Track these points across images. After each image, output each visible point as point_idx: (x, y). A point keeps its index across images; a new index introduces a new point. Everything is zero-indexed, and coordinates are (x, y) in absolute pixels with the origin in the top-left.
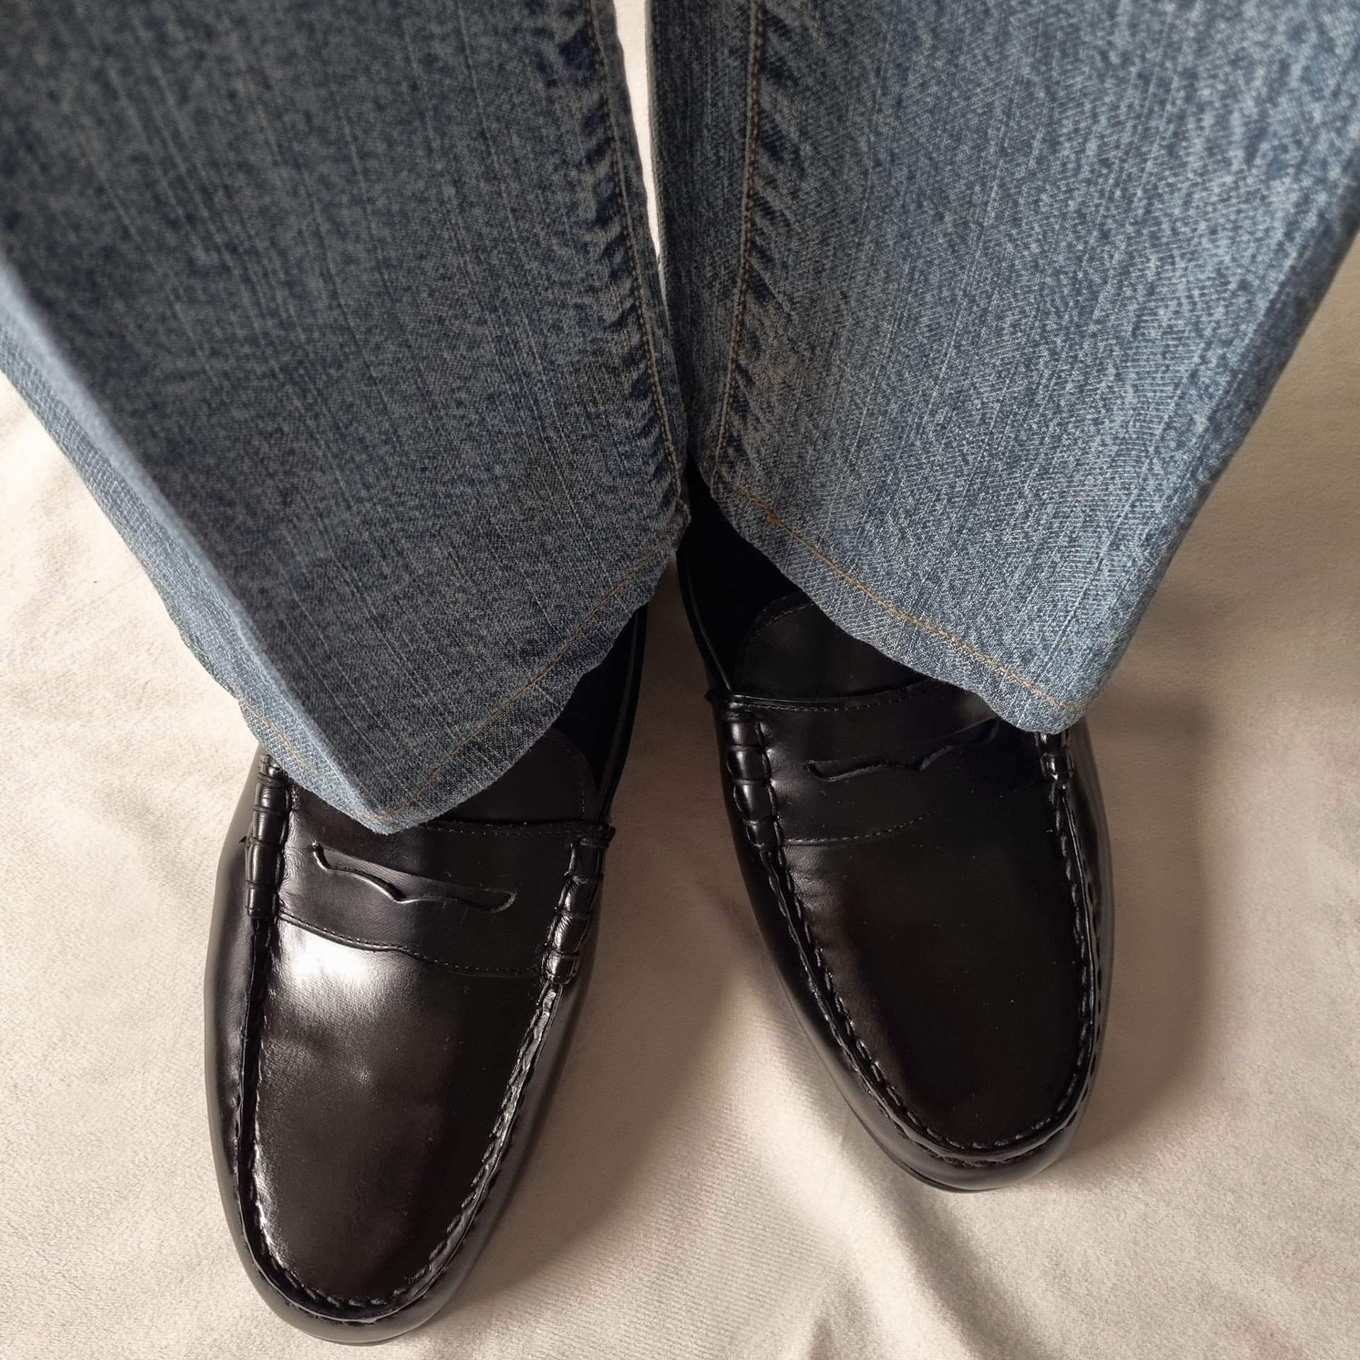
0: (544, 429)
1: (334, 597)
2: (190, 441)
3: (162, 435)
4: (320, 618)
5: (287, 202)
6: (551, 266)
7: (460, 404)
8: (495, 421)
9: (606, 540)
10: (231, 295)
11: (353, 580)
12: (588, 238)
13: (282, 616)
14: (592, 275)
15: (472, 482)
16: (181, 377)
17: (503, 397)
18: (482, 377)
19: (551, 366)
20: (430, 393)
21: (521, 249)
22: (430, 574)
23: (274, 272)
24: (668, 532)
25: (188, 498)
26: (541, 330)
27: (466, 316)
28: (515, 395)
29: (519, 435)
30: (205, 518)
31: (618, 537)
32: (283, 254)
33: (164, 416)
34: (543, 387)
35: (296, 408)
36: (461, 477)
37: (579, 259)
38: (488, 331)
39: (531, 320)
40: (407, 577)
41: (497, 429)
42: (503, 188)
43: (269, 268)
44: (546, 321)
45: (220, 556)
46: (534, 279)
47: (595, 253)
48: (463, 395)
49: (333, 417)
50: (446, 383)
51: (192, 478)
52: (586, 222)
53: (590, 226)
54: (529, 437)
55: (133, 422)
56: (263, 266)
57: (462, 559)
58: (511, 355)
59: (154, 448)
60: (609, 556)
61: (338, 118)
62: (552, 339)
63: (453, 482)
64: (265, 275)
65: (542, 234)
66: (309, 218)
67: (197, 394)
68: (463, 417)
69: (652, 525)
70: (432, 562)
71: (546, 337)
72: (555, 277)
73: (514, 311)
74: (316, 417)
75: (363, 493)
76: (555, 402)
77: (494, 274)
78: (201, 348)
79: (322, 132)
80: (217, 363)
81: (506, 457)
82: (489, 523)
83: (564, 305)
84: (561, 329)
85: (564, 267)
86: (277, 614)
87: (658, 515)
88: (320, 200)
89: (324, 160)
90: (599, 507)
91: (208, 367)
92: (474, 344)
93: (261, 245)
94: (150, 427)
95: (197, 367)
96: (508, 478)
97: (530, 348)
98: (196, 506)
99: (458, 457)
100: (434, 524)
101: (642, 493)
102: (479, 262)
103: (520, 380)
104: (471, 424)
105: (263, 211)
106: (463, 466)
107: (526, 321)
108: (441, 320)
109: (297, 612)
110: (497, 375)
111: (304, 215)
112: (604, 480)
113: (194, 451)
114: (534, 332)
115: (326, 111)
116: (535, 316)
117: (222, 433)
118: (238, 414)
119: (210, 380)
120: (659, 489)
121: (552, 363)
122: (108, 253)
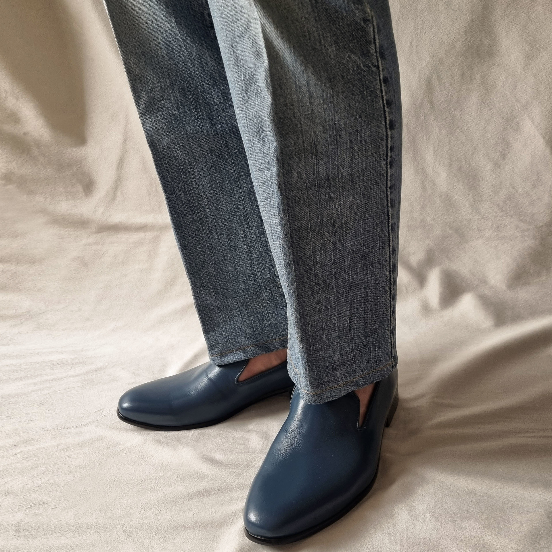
108: (240, 256)
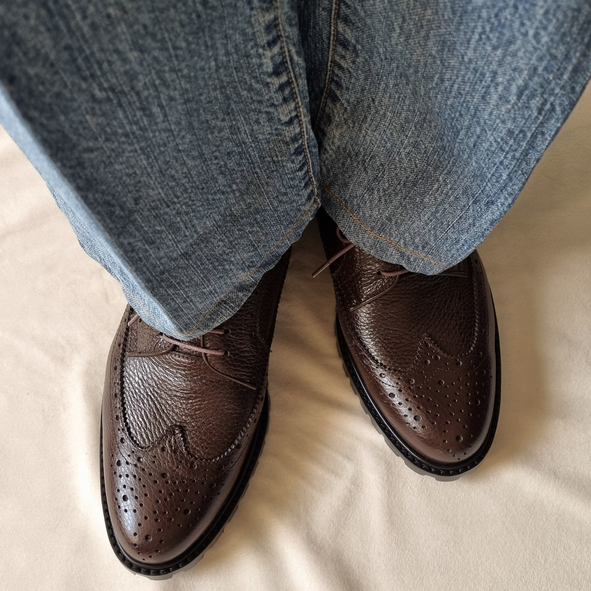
0: (254, 168)
1: (165, 246)
2: (95, 179)
3: (84, 177)
4: (158, 255)
5: (137, 68)
6: (252, 93)
7: (216, 158)
8: (231, 165)
9: (284, 216)
10: (113, 112)
11: (173, 239)
12: (269, 80)
13: (141, 256)
14: (273, 98)
15: (223, 193)
16: (91, 150)
17: (234, 153)
18: (224, 144)
19: (256, 140)
20: (204, 154)
21: (239, 86)
22: (205, 233)
23: (134, 102)
24: (309, 211)
25: (96, 204)
26: (250, 123)
27: (217, 118)
28: (239, 153)
29: (243, 171)
30: (103, 213)
31: (288, 214)
32: (138, 94)
33: (84, 168)
34: (253, 150)
35: (144, 164)
36: (218, 190)
37: (265, 90)
38: (227, 124)
39: (245, 119)
40: (196, 235)
41: (232, 168)
42: (231, 58)
43: (131, 100)
44: (252, 119)
45: (111, 229)
46: (245, 99)
47: (273, 88)
48: (217, 154)
49: (160, 167)
50: (210, 149)
51: (97, 195)
52: (267, 72)
53: (270, 75)
54: (248, 172)
55: (71, 171)
56: (128, 99)
57: (220, 226)
58: (236, 134)
59: (81, 183)
60: (285, 223)
61: (161, 29)
62: (256, 127)
63: (215, 193)
64: (130, 103)
65: (248, 78)
66: (149, 77)
67: (99, 158)
68: (218, 164)
69: (303, 208)
70: (206, 228)
71: (252, 126)
72: (254, 98)
73: (237, 114)
74: (152, 167)
75: (175, 200)
76: (259, 156)
77: (228, 98)
78: (101, 137)
79: (153, 36)
80: (109, 145)
81: (238, 181)
82: (231, 210)
83: (260, 112)
84: (260, 123)
85: (258, 93)
86: (138, 254)
87: (305, 204)
88: (154, 68)
89: (154, 49)
90: (280, 202)
91: (104, 146)
92: (221, 130)
93: (126, 89)
94: (78, 173)
95: (99, 146)
96: (239, 190)
97: (245, 131)
98: (99, 208)
99: (217, 182)
100: (208, 212)
101: (298, 195)
102: (222, 93)
103: (242, 146)
104: (221, 167)
105: (126, 73)
106: (219, 186)
107: (242, 119)
109: (148, 254)
110: (231, 143)
111: (147, 75)
112: (282, 190)
113: (97, 184)
114: (247, 124)
115: (154, 25)
116: (246, 116)
117: (110, 176)
118: (117, 167)
119: (105, 152)
120: (305, 193)
121: (256, 138)
122: (58, 95)
